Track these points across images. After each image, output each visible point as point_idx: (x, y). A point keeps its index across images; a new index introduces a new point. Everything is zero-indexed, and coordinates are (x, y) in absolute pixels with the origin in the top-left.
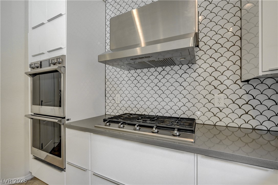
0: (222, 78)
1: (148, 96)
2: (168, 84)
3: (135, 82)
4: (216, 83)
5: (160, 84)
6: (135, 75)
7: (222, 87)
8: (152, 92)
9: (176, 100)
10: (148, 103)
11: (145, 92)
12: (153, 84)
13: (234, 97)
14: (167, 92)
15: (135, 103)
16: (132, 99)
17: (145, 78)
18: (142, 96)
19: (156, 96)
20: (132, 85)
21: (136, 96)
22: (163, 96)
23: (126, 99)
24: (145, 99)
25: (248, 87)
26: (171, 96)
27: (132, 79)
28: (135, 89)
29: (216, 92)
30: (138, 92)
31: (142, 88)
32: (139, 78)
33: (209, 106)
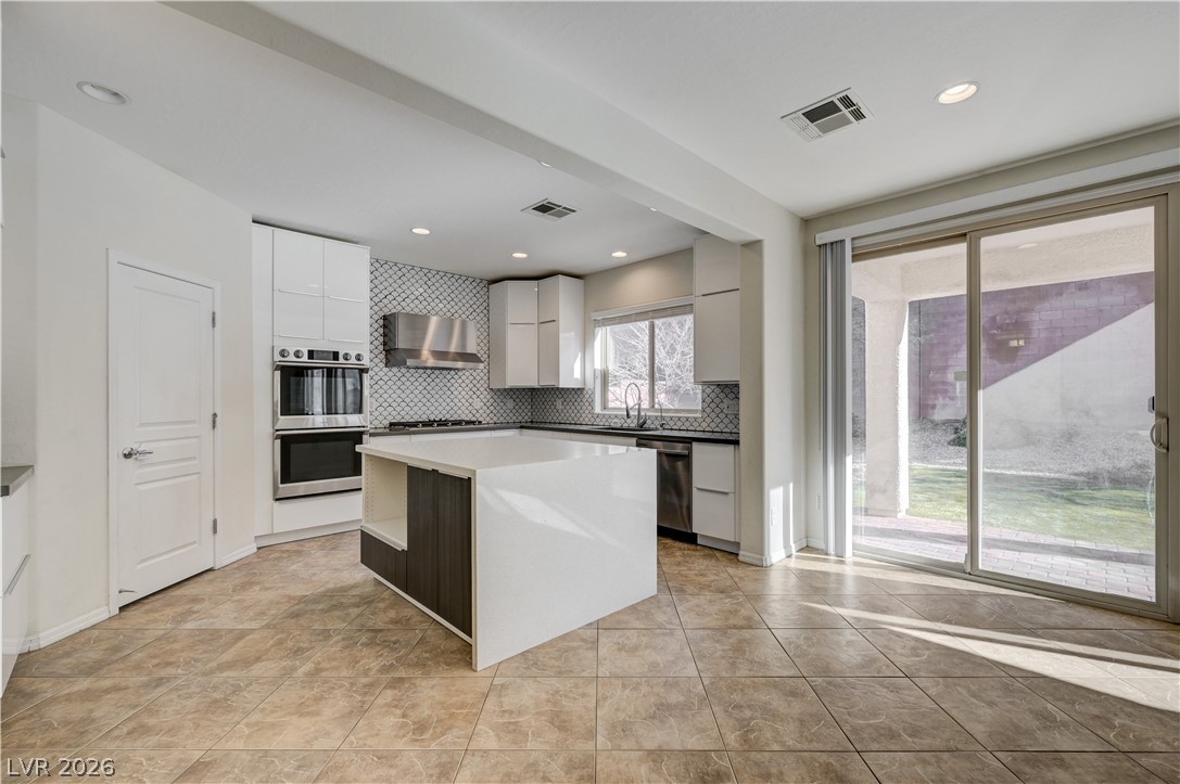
0: (478, 385)
1: (416, 400)
2: (437, 388)
3: (399, 383)
4: (475, 389)
5: (429, 388)
6: (399, 374)
7: (478, 393)
8: (420, 396)
9: (444, 404)
10: (416, 409)
11: (412, 396)
12: (421, 388)
13: (485, 401)
14: (437, 396)
15: (399, 409)
16: (394, 404)
17: (412, 379)
18: (407, 400)
19: (424, 400)
20: (395, 387)
21: (399, 400)
22: (432, 400)
23: (385, 404)
24: (412, 404)
25: (492, 393)
26: (440, 400)
27: (395, 379)
28: (399, 392)
29: (475, 396)
30: (403, 396)
31: (408, 392)
32: (403, 379)
33: (470, 408)
